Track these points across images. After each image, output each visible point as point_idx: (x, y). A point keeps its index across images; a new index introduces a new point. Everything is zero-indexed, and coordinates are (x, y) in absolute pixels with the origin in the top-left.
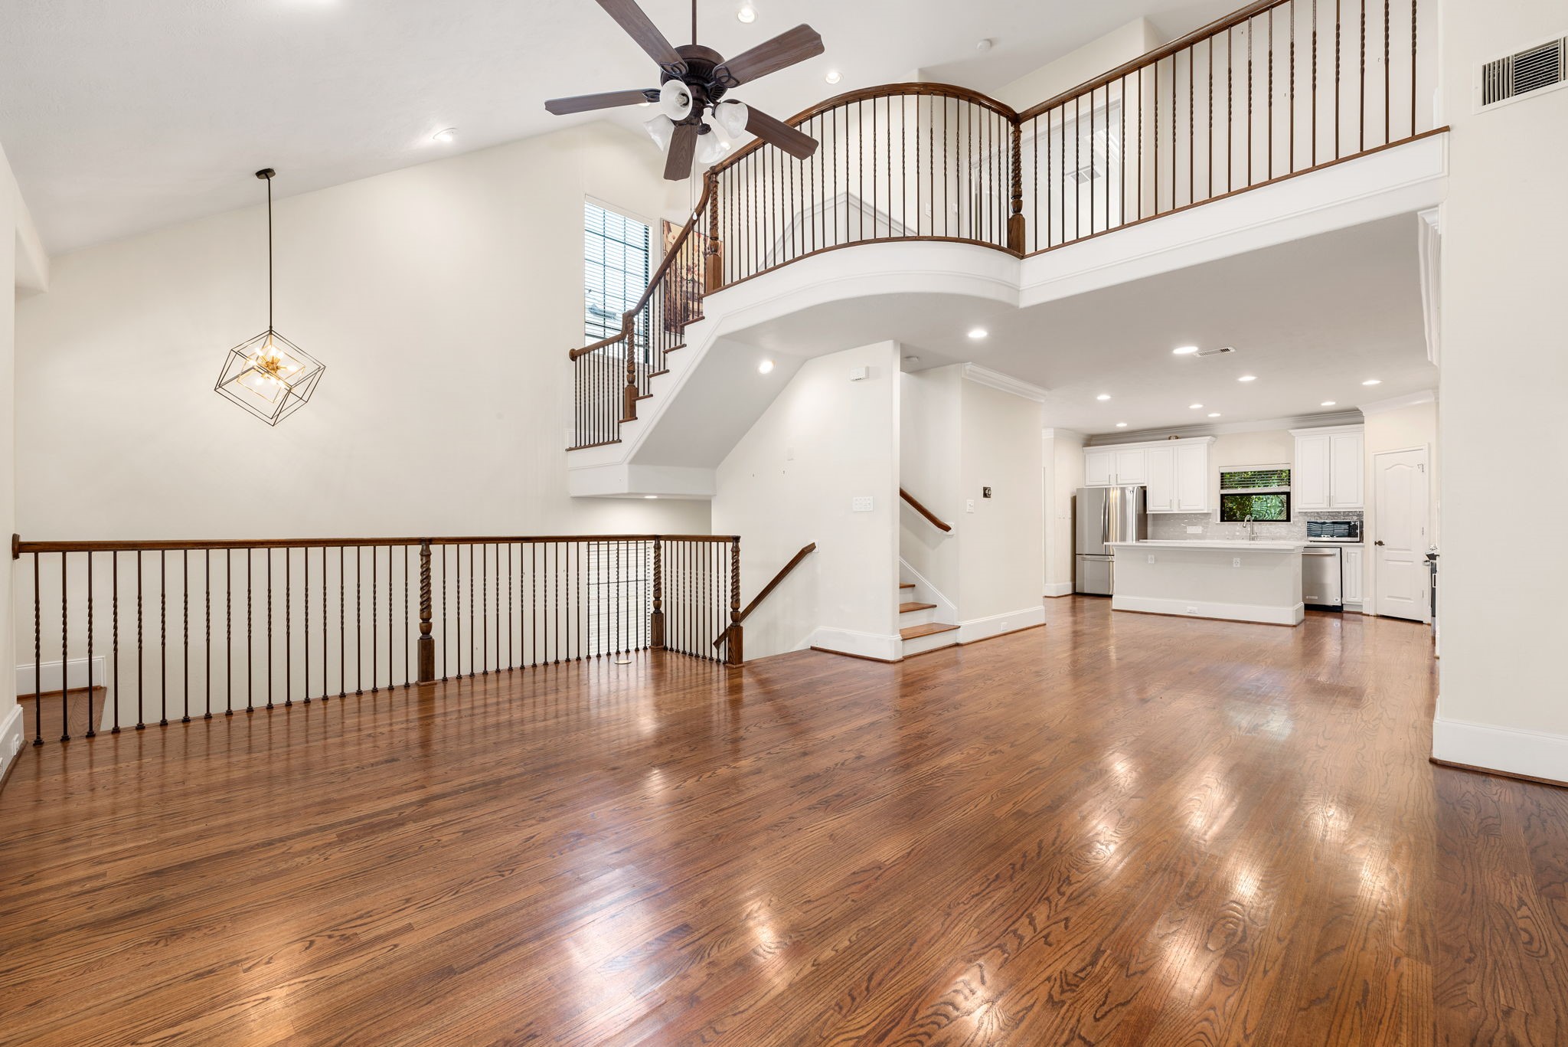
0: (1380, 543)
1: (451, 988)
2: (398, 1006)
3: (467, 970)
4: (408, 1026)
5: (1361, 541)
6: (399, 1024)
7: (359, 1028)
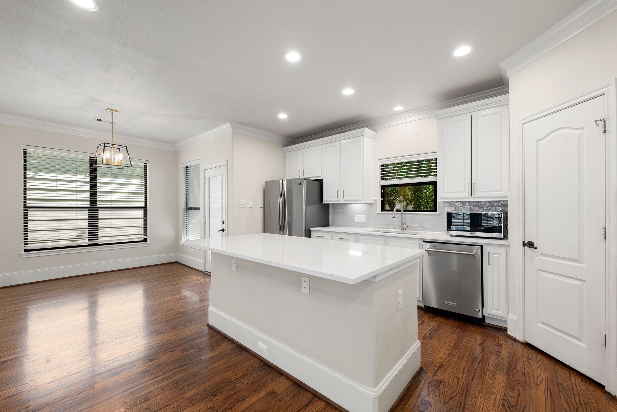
0: (531, 245)
5: (506, 237)
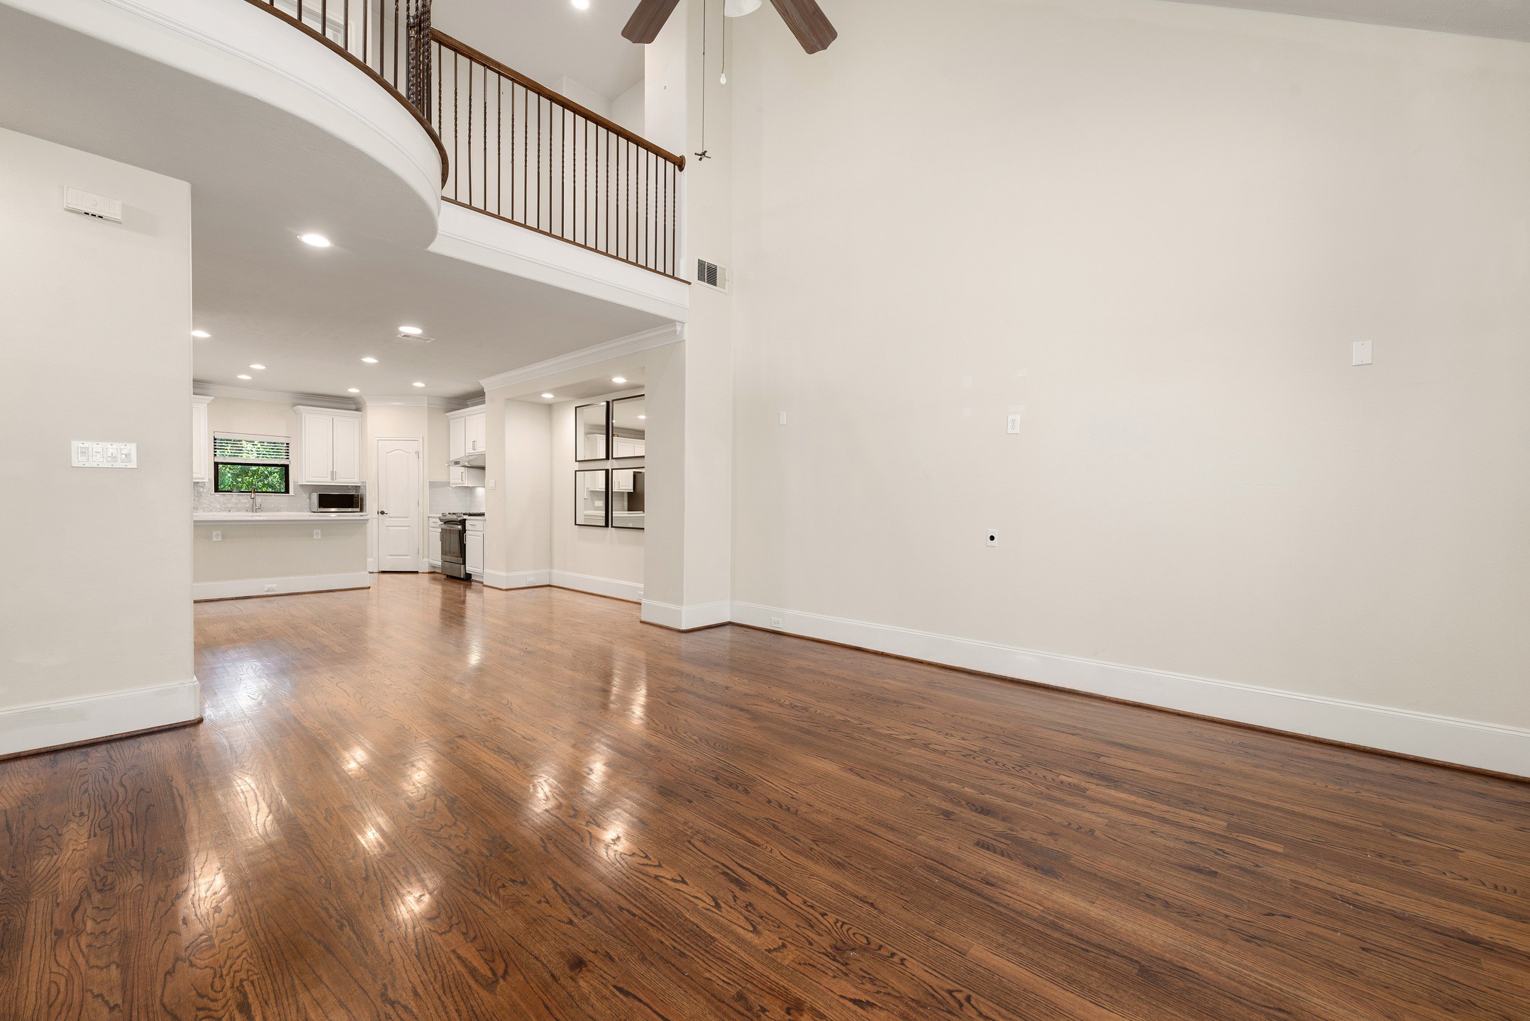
0: (382, 513)
1: (1158, 961)
2: (1211, 990)
3: (1131, 959)
4: (1216, 970)
5: (362, 511)
6: (1222, 978)
7: (1255, 1006)
